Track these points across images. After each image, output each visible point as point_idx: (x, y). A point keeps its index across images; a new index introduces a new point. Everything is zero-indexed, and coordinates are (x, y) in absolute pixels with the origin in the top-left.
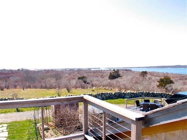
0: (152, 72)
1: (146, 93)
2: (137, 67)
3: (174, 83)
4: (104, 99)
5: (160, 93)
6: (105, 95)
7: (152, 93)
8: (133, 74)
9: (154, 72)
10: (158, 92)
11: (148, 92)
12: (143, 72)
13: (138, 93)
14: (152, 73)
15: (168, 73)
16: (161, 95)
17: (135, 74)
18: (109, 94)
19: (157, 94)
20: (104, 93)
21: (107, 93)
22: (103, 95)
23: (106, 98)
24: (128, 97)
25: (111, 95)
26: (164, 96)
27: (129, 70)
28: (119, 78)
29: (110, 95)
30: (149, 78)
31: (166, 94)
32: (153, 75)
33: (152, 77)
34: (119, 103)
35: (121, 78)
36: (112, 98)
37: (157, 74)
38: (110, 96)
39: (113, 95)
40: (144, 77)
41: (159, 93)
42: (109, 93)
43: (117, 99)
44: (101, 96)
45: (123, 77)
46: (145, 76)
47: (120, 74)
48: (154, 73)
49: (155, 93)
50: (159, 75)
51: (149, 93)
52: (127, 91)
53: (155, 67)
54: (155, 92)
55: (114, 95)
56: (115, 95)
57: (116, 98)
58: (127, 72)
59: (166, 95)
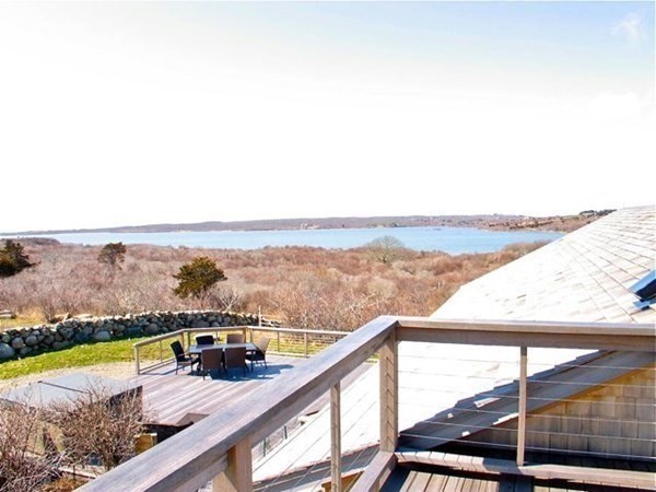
0: (135, 245)
1: (162, 315)
2: (74, 231)
3: (226, 279)
4: (23, 352)
5: (202, 312)
6: (24, 339)
7: (180, 315)
8: (71, 256)
9: (140, 245)
10: (196, 312)
11: (166, 312)
12: (109, 246)
13: (137, 318)
14: (134, 248)
15: (186, 249)
16: (206, 320)
17: (77, 253)
18: (37, 332)
19: (195, 315)
20: (19, 329)
21: (32, 330)
22: (18, 340)
23: (30, 349)
24: (105, 335)
25: (46, 337)
26: (217, 321)
27: (47, 240)
28: (25, 270)
29: (42, 337)
30: (133, 268)
31: (221, 314)
32: (142, 257)
33: (137, 262)
34: (85, 360)
35: (34, 271)
36: (51, 348)
37: (152, 253)
38: (43, 341)
39: (54, 334)
40: (113, 262)
41: (201, 315)
42: (40, 330)
43: (69, 347)
44: (10, 343)
45: (40, 268)
46: (118, 261)
47: (27, 257)
48: (140, 250)
49: (188, 315)
50: (161, 255)
51: (171, 315)
52: (79, 316)
53: (137, 227)
54: (189, 312)
55: (58, 336)
56: (61, 334)
57: (66, 343)
58: (45, 247)
59: (220, 319)
